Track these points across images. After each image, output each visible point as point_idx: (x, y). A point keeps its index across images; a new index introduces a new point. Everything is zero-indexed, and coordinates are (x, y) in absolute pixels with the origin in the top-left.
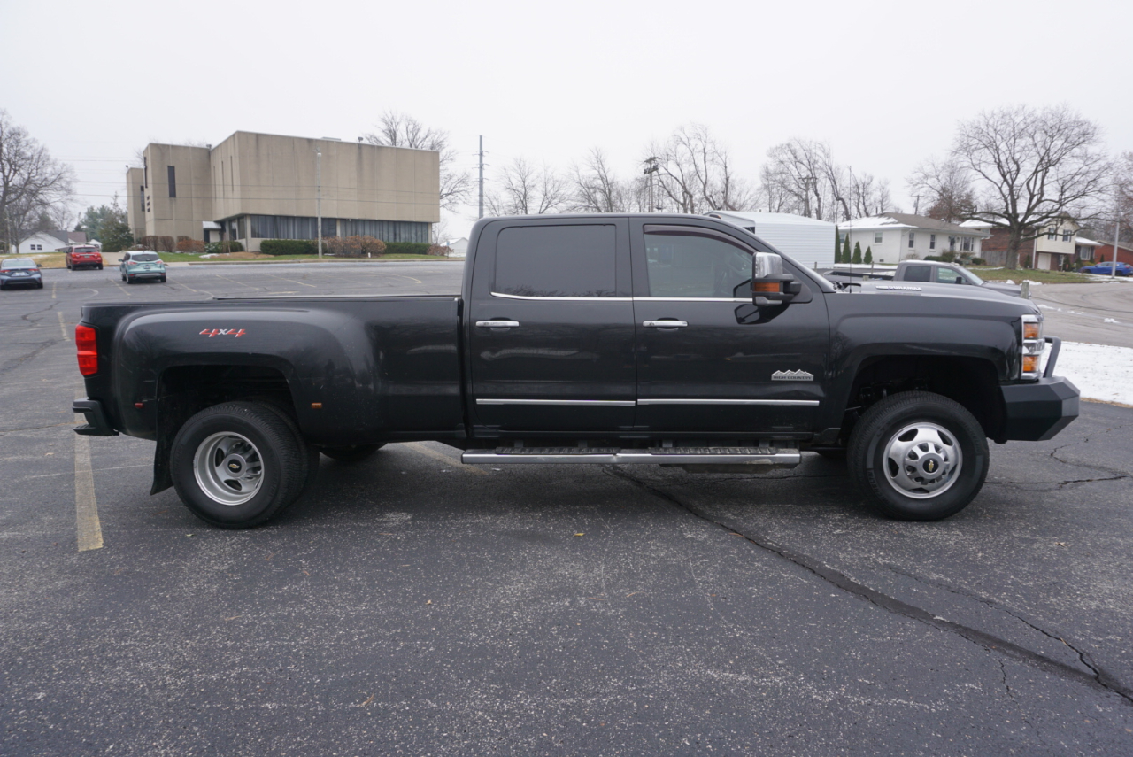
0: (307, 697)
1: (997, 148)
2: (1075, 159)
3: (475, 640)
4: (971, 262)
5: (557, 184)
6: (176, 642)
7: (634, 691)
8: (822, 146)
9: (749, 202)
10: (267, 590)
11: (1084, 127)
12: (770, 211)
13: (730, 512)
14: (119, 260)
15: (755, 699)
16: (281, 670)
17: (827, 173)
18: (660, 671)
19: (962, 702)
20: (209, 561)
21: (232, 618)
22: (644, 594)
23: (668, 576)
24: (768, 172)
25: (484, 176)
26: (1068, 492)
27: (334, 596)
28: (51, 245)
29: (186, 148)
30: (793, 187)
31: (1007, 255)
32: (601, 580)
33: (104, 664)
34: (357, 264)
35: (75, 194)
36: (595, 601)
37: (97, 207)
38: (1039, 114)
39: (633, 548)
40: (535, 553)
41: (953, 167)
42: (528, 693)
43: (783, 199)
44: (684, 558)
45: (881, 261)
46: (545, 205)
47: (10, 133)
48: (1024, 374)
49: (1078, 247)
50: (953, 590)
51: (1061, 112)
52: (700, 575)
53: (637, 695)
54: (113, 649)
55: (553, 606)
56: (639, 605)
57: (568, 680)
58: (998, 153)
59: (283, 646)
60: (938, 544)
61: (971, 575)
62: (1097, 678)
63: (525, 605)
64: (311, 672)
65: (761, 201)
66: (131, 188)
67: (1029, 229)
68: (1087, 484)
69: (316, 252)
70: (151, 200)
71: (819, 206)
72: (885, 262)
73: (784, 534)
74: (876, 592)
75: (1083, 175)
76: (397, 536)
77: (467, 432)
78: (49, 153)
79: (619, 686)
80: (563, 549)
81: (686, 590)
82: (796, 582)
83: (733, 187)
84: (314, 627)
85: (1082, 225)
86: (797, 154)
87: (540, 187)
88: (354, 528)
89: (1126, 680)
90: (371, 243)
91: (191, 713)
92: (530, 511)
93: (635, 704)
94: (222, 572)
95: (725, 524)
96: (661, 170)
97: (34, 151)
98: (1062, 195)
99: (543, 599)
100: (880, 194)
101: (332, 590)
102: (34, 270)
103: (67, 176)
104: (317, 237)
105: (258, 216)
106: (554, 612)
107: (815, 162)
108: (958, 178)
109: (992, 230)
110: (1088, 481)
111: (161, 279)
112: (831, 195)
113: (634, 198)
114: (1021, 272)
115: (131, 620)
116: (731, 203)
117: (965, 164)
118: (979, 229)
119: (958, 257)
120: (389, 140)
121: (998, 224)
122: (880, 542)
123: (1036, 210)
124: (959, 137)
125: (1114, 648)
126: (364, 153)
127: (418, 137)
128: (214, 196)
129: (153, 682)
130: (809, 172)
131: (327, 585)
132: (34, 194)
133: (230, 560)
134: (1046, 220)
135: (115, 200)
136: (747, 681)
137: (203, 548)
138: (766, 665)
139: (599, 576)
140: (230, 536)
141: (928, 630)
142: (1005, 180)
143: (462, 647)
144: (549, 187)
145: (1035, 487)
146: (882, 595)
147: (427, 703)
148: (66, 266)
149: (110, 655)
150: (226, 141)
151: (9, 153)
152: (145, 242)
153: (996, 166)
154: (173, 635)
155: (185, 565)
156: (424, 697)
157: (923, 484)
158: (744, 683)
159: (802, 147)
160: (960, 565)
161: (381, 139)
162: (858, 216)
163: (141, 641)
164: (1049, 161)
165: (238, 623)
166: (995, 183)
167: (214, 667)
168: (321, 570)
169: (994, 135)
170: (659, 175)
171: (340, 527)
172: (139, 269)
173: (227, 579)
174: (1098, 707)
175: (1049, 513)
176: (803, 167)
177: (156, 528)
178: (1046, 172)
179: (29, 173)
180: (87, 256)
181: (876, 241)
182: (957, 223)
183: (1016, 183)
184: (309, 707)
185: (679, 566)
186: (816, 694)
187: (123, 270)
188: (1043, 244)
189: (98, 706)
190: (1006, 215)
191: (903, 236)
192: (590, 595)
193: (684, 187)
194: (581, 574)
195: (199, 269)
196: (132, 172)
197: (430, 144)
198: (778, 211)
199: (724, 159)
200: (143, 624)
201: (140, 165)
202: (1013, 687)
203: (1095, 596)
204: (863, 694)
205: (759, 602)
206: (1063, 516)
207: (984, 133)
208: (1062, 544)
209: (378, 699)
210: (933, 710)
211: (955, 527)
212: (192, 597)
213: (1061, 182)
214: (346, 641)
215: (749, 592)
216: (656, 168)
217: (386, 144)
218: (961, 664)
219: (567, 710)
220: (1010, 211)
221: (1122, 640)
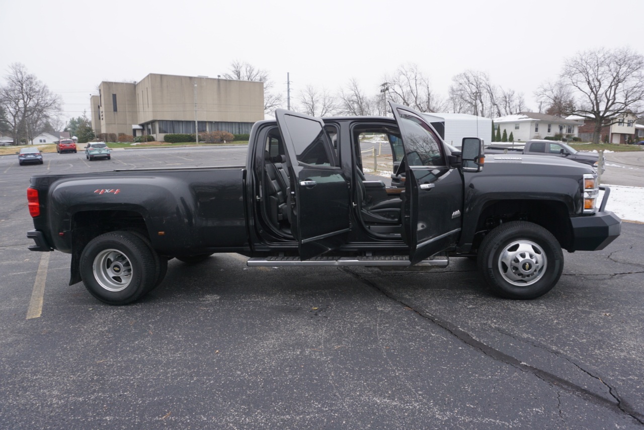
0: (132, 413)
1: (587, 73)
2: (634, 78)
3: (239, 376)
4: (572, 139)
5: (331, 100)
6: (65, 377)
7: (327, 411)
8: (484, 74)
9: (442, 107)
10: (126, 343)
11: (640, 59)
12: (454, 112)
13: (407, 294)
14: (85, 148)
15: (399, 417)
16: (121, 395)
17: (487, 89)
18: (345, 398)
19: (530, 421)
20: (97, 325)
21: (101, 361)
22: (345, 347)
23: (362, 335)
24: (453, 90)
25: (290, 96)
26: (616, 281)
27: (163, 348)
28: (51, 139)
29: (122, 84)
30: (468, 98)
31: (594, 135)
32: (322, 338)
33: (20, 391)
34: (218, 147)
35: (63, 111)
36: (315, 351)
37: (76, 118)
38: (612, 52)
39: (345, 317)
40: (286, 320)
41: (561, 84)
42: (262, 411)
43: (462, 105)
44: (374, 323)
45: (519, 140)
46: (324, 111)
47: (27, 78)
48: (585, 210)
49: (637, 130)
50: (535, 344)
51: (625, 51)
52: (382, 334)
53: (328, 413)
54: (28, 381)
55: (290, 354)
56: (341, 354)
57: (289, 403)
58: (588, 76)
59: (126, 379)
60: (530, 314)
61: (548, 335)
62: (618, 405)
63: (273, 353)
64: (137, 397)
65: (449, 107)
66: (93, 107)
67: (607, 120)
68: (628, 275)
69: (195, 141)
70: (104, 114)
71: (483, 109)
72: (521, 141)
73: (437, 308)
74: (488, 346)
75: (639, 87)
76: (208, 310)
77: (251, 247)
78: (48, 89)
79: (318, 407)
80: (303, 317)
81: (371, 344)
82: (439, 339)
83: (433, 99)
84: (147, 367)
85: (638, 117)
86: (470, 79)
87: (321, 101)
88: (185, 304)
89: (637, 406)
90: (226, 135)
91: (62, 423)
92: (289, 294)
93: (325, 420)
94: (103, 332)
95: (403, 301)
96: (391, 90)
97: (40, 87)
98: (626, 99)
99: (285, 349)
100: (518, 101)
101: (163, 343)
102: (38, 154)
103: (58, 101)
104: (195, 132)
105: (163, 121)
106: (289, 358)
107: (481, 83)
108: (565, 90)
109: (585, 121)
110: (629, 273)
111: (108, 157)
112: (490, 102)
113: (376, 106)
114: (602, 145)
115: (43, 362)
116: (431, 108)
117: (569, 83)
118: (577, 121)
119: (564, 137)
120: (236, 76)
121: (588, 117)
122: (495, 313)
123: (611, 109)
124: (564, 67)
125: (633, 384)
126: (222, 84)
127: (252, 74)
128: (138, 110)
129: (45, 402)
130: (476, 89)
131: (161, 340)
132: (41, 111)
133: (110, 325)
134: (617, 114)
135: (84, 114)
136: (397, 405)
137: (96, 317)
138: (411, 394)
139: (321, 335)
140: (113, 310)
141: (516, 372)
142: (592, 91)
143: (230, 381)
144: (326, 101)
145: (596, 277)
146: (491, 348)
147: (201, 417)
148: (57, 151)
149: (25, 385)
150: (144, 79)
151: (27, 89)
152: (101, 137)
153: (587, 83)
154: (64, 372)
155: (83, 328)
156: (200, 414)
157: (522, 277)
158: (395, 406)
159: (472, 75)
160: (542, 328)
161: (231, 76)
162: (506, 114)
163: (45, 376)
164: (619, 79)
165: (104, 364)
166: (586, 93)
167: (82, 393)
168: (160, 331)
169: (585, 65)
170: (389, 93)
171: (177, 304)
172: (96, 152)
173: (105, 337)
174: (616, 425)
175: (602, 295)
176: (473, 86)
177: (73, 304)
178: (617, 86)
179: (38, 100)
180: (68, 145)
181: (516, 129)
182: (564, 117)
183: (599, 93)
184: (131, 419)
185: (370, 328)
186: (438, 414)
187: (87, 153)
188: (616, 129)
189: (9, 418)
190: (593, 112)
191: (531, 125)
192: (313, 347)
193: (404, 99)
194: (311, 334)
195: (129, 151)
196: (93, 98)
197: (259, 78)
198: (459, 113)
199: (427, 82)
200: (49, 365)
201: (97, 93)
202: (564, 411)
203: (624, 349)
204: (468, 415)
205: (414, 352)
206: (611, 296)
207: (579, 64)
208: (608, 314)
209: (172, 415)
210: (511, 426)
211: (543, 303)
212: (82, 347)
213: (626, 92)
214: (163, 376)
215: (409, 346)
216: (387, 89)
217: (234, 79)
218: (533, 395)
219: (284, 424)
220: (596, 110)
221: (638, 379)
